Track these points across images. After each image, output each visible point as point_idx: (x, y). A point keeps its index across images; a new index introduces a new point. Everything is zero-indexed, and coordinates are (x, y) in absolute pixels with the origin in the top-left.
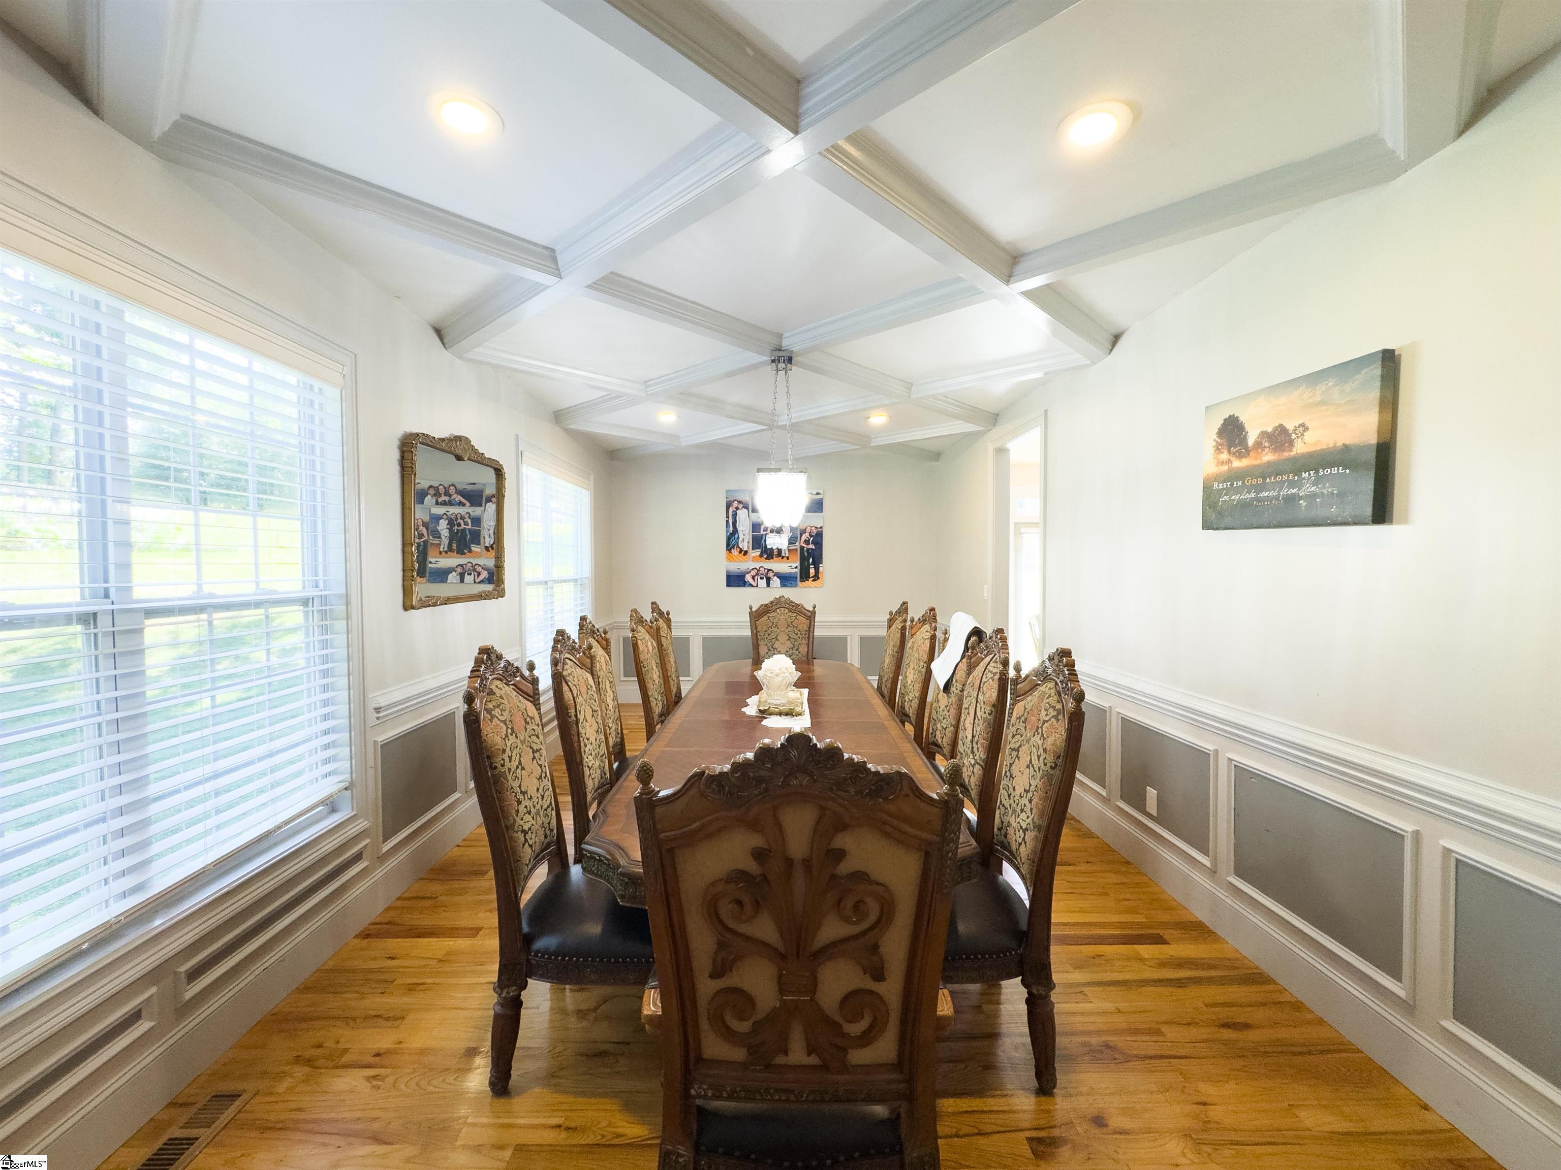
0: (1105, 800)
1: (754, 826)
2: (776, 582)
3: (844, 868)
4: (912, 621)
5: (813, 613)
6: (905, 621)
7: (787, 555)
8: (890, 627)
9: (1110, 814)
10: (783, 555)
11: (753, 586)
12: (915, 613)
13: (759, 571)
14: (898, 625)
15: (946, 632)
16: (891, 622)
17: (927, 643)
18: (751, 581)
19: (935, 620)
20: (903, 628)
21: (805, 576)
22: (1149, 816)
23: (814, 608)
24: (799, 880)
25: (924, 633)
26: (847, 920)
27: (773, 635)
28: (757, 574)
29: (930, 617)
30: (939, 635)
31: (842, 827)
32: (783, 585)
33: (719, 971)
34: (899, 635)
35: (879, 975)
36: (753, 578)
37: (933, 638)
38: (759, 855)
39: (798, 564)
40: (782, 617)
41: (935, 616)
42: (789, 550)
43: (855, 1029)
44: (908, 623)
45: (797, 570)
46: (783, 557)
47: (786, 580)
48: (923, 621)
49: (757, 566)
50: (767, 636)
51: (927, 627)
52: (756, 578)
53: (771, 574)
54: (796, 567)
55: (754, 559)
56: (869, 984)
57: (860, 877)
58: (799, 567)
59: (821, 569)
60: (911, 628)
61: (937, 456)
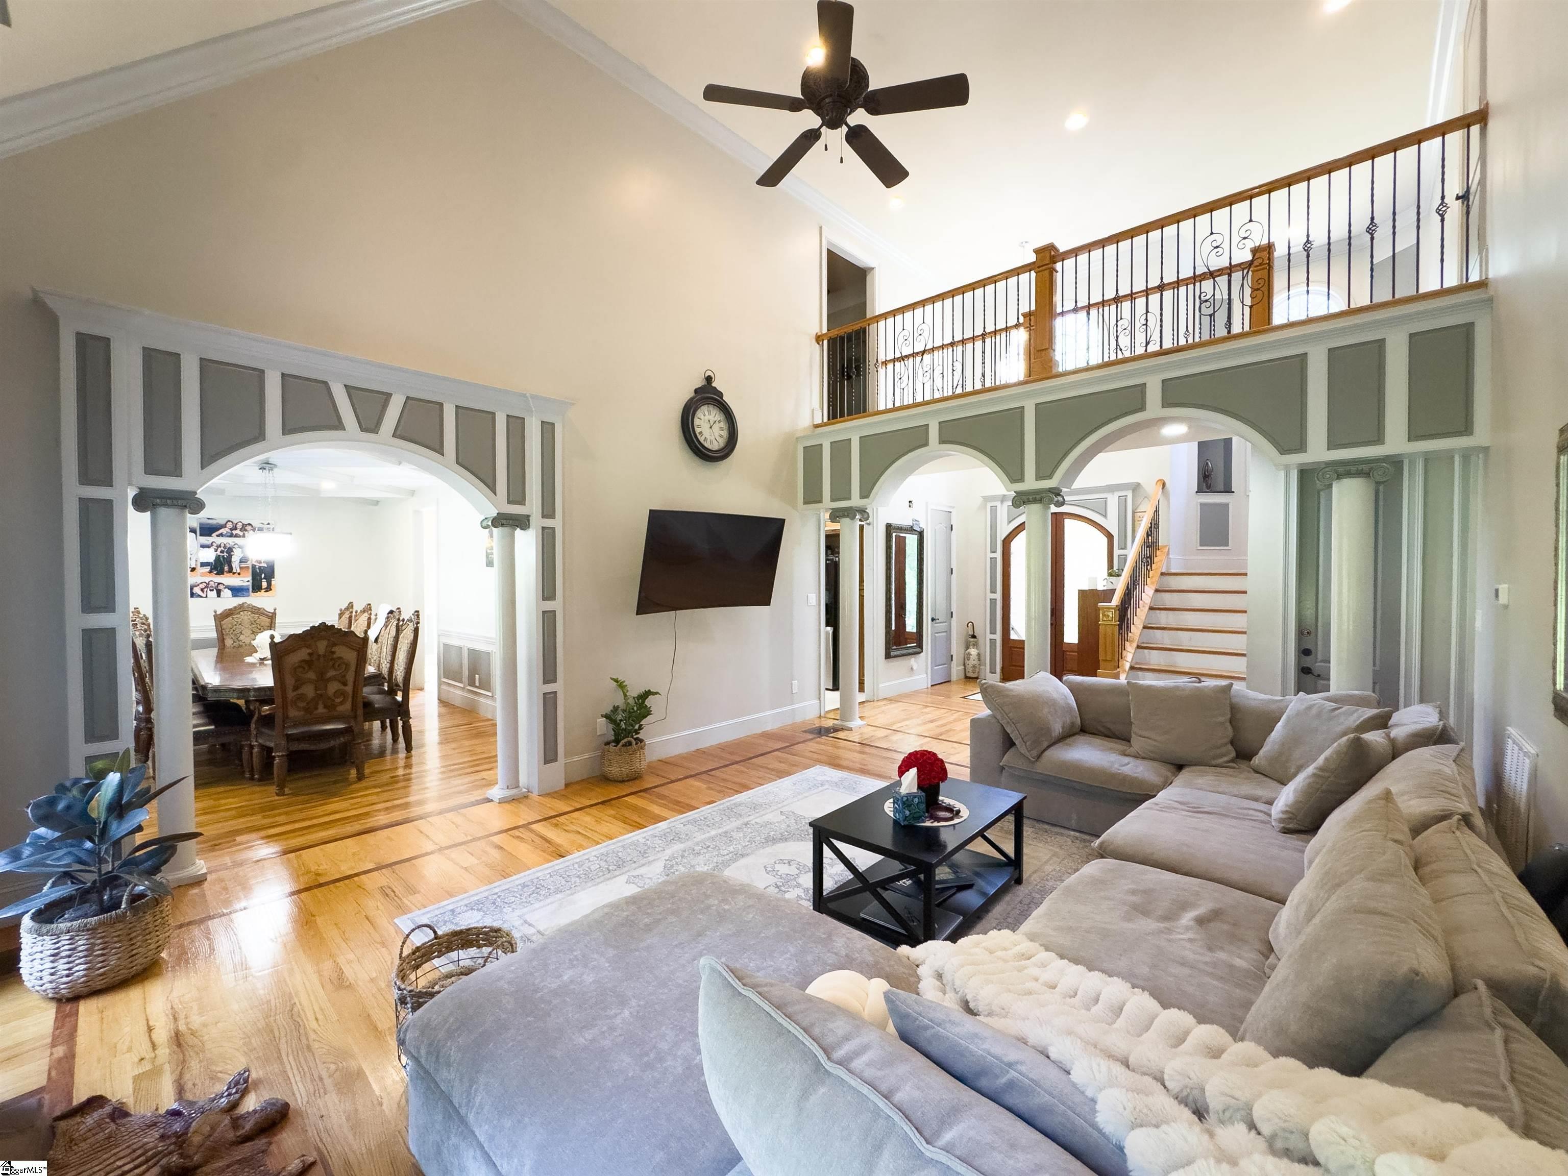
0: (463, 688)
1: (308, 647)
2: (227, 593)
3: (335, 656)
4: (356, 612)
5: (274, 614)
6: (352, 612)
7: (238, 571)
8: (340, 618)
9: (466, 694)
10: (234, 571)
11: (201, 597)
12: (358, 607)
13: (209, 584)
14: (347, 615)
15: (376, 615)
16: (341, 615)
17: (366, 623)
18: (200, 593)
19: (370, 609)
20: (350, 617)
21: (257, 587)
22: (476, 687)
23: (275, 610)
24: (322, 659)
25: (365, 617)
26: (336, 670)
27: (238, 631)
28: (207, 587)
29: (368, 609)
30: (373, 617)
31: (335, 645)
32: (234, 595)
33: (296, 688)
34: (347, 622)
35: (345, 684)
36: (202, 590)
37: (369, 619)
38: (310, 654)
39: (250, 578)
40: (246, 617)
41: (370, 608)
42: (241, 568)
43: (338, 700)
44: (354, 613)
45: (250, 584)
46: (234, 573)
47: (236, 591)
48: (364, 611)
49: (207, 580)
50: (232, 631)
51: (366, 614)
52: (205, 590)
53: (221, 587)
54: (248, 581)
55: (203, 575)
56: (342, 687)
57: (340, 658)
58: (251, 581)
59: (273, 583)
60: (356, 616)
61: (376, 503)
